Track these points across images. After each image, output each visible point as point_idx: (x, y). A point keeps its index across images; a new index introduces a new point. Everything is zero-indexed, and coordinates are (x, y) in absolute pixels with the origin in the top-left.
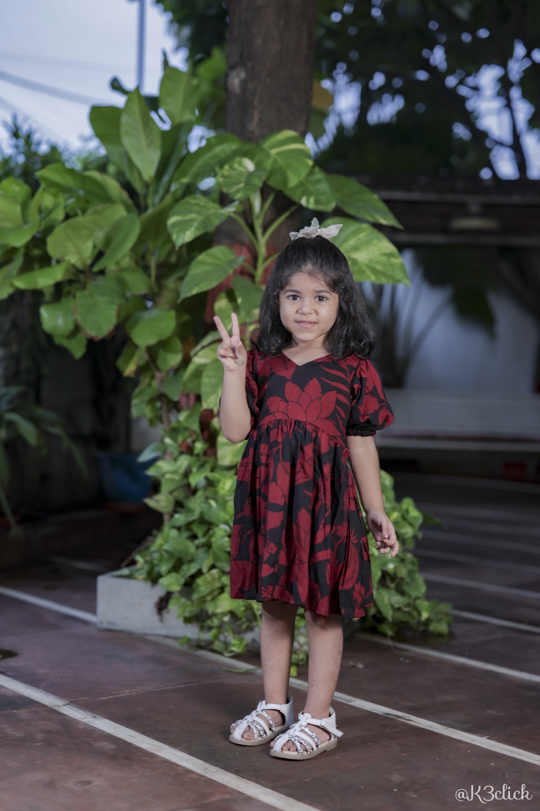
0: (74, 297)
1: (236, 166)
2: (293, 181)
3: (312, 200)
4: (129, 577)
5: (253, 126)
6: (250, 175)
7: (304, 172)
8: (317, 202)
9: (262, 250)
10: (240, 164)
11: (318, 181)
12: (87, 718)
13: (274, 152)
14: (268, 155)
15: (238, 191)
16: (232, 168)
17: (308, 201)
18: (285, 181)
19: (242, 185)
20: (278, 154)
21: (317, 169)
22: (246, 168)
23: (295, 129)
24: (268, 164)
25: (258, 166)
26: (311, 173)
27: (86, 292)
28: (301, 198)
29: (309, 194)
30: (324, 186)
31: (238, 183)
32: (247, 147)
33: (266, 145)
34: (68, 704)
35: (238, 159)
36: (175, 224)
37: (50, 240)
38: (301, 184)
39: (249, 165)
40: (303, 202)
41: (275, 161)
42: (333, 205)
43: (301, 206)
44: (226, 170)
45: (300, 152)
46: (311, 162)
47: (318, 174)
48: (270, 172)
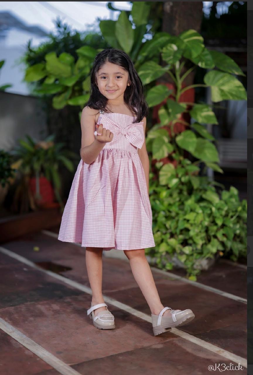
1: (169, 48)
2: (195, 55)
3: (204, 64)
5: (176, 28)
6: (175, 52)
7: (200, 51)
8: (206, 65)
9: (180, 86)
10: (171, 47)
11: (206, 55)
13: (186, 40)
14: (183, 42)
15: (170, 60)
16: (167, 49)
17: (202, 64)
18: (191, 55)
19: (172, 57)
20: (188, 42)
21: (206, 49)
22: (173, 48)
23: (195, 29)
24: (183, 47)
25: (179, 47)
26: (203, 51)
28: (198, 63)
29: (201, 60)
30: (209, 57)
31: (170, 56)
32: (173, 38)
33: (182, 37)
35: (169, 45)
36: (142, 75)
38: (199, 56)
39: (175, 47)
40: (200, 64)
41: (187, 46)
42: (213, 66)
43: (198, 67)
44: (164, 50)
45: (198, 41)
46: (203, 46)
47: (206, 52)
48: (185, 51)
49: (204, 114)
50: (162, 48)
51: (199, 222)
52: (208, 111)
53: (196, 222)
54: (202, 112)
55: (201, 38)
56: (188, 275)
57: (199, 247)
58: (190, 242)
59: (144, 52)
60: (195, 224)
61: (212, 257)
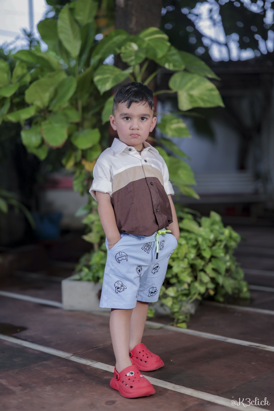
0: (40, 125)
1: (128, 47)
2: (160, 54)
3: (171, 65)
4: (80, 280)
5: (132, 25)
6: (137, 53)
7: (166, 49)
8: (174, 66)
10: (130, 46)
11: (173, 55)
12: (88, 363)
13: (147, 39)
14: (143, 41)
15: (132, 61)
16: (126, 49)
17: (169, 66)
18: (155, 55)
19: (133, 58)
20: (150, 40)
21: (173, 48)
22: (133, 48)
23: (156, 27)
24: (145, 45)
25: (139, 46)
26: (169, 50)
27: (47, 122)
28: (164, 64)
29: (169, 62)
30: (177, 57)
31: (130, 56)
32: (132, 37)
33: (142, 35)
34: (73, 355)
35: (128, 43)
36: (99, 80)
37: (27, 92)
38: (164, 57)
39: (135, 47)
40: (167, 66)
41: (148, 44)
42: (183, 67)
43: (165, 68)
44: (123, 49)
45: (162, 39)
46: (169, 44)
47: (174, 51)
48: (147, 50)
49: (174, 126)
50: (120, 48)
51: (183, 255)
52: (178, 122)
53: (179, 255)
54: (172, 124)
55: (165, 36)
56: (176, 321)
57: (186, 286)
58: (174, 281)
59: (97, 54)
60: (178, 258)
61: (199, 298)
